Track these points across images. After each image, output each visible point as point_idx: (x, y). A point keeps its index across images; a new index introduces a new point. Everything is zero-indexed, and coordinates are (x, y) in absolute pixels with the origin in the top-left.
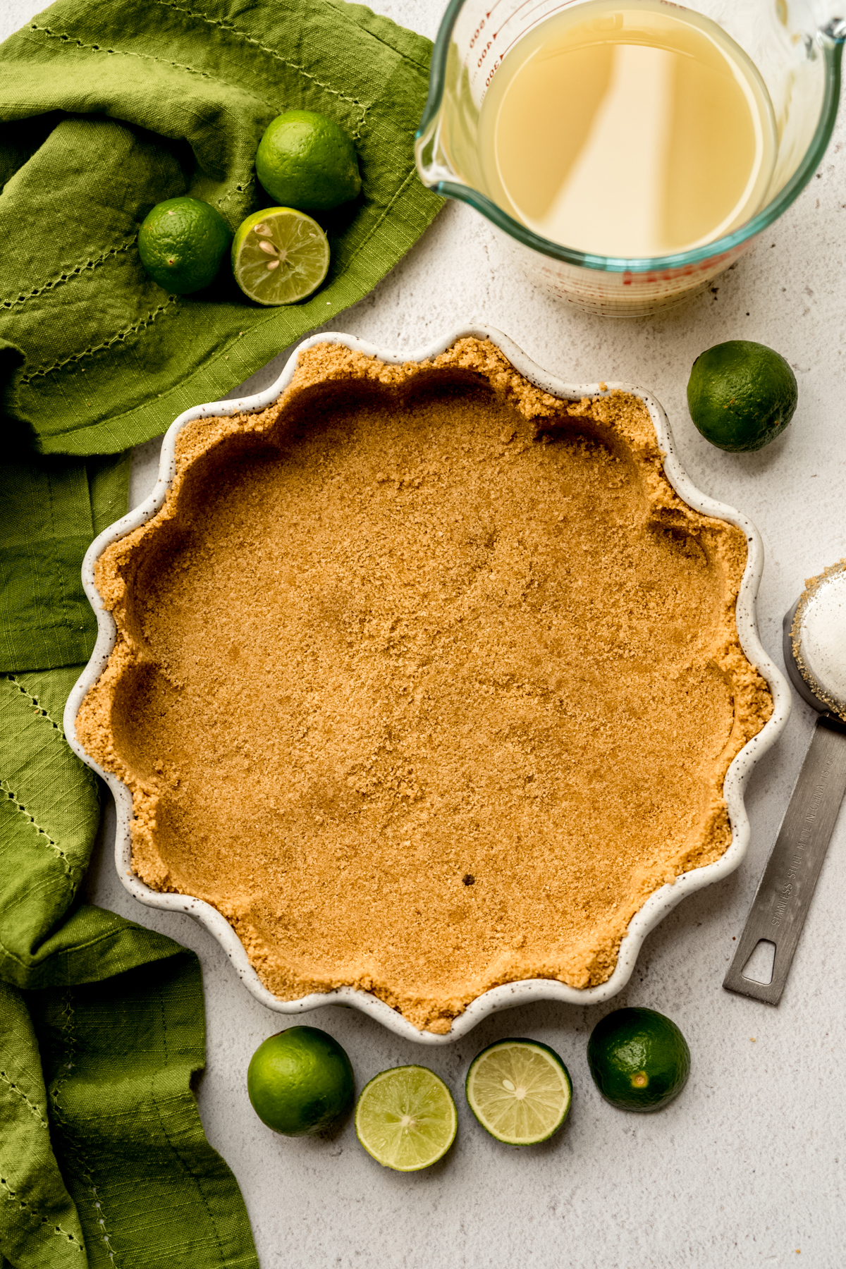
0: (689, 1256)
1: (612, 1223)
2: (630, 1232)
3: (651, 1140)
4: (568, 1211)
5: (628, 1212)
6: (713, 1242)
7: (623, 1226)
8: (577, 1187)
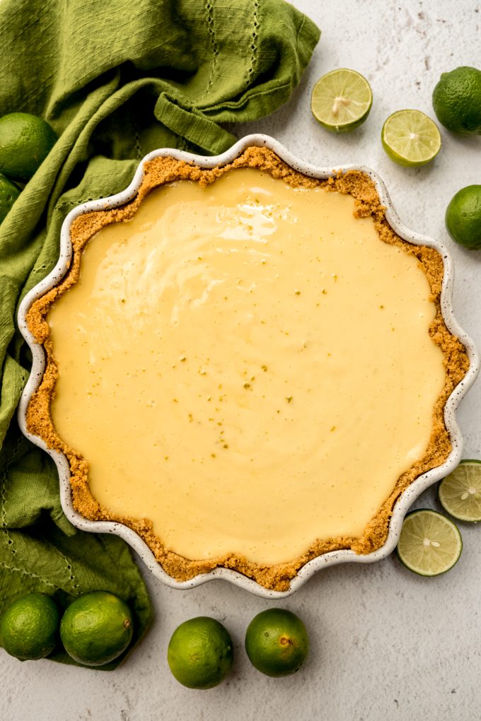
0: (440, 667)
1: (392, 650)
2: (404, 655)
3: (412, 598)
4: (366, 645)
5: (402, 643)
6: (455, 658)
7: (399, 652)
8: (370, 630)
